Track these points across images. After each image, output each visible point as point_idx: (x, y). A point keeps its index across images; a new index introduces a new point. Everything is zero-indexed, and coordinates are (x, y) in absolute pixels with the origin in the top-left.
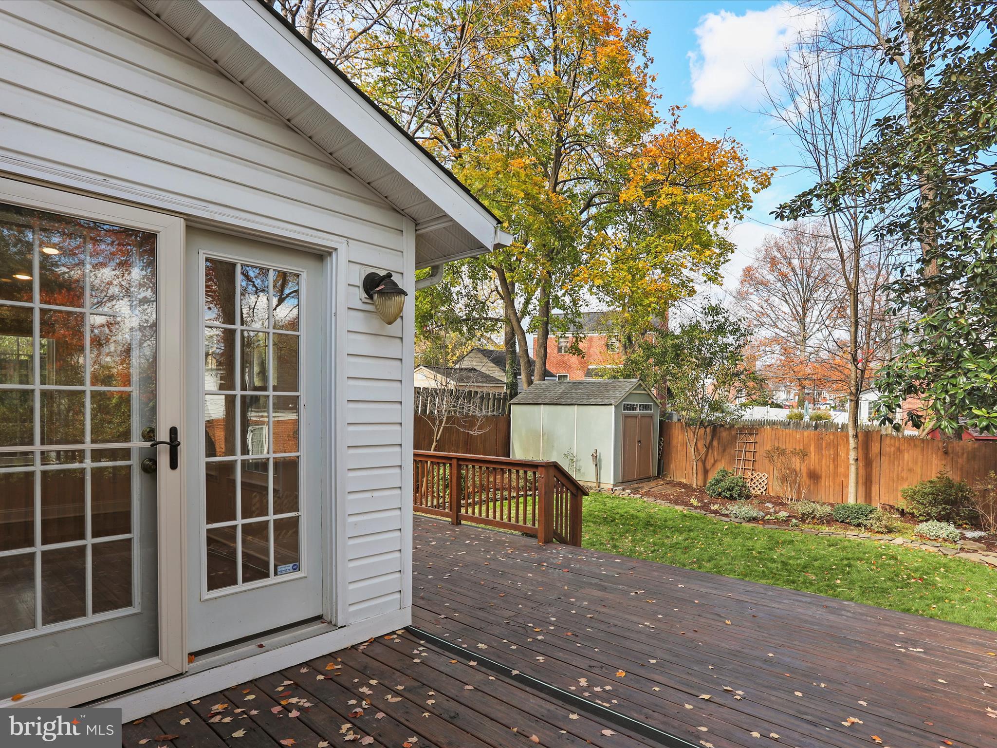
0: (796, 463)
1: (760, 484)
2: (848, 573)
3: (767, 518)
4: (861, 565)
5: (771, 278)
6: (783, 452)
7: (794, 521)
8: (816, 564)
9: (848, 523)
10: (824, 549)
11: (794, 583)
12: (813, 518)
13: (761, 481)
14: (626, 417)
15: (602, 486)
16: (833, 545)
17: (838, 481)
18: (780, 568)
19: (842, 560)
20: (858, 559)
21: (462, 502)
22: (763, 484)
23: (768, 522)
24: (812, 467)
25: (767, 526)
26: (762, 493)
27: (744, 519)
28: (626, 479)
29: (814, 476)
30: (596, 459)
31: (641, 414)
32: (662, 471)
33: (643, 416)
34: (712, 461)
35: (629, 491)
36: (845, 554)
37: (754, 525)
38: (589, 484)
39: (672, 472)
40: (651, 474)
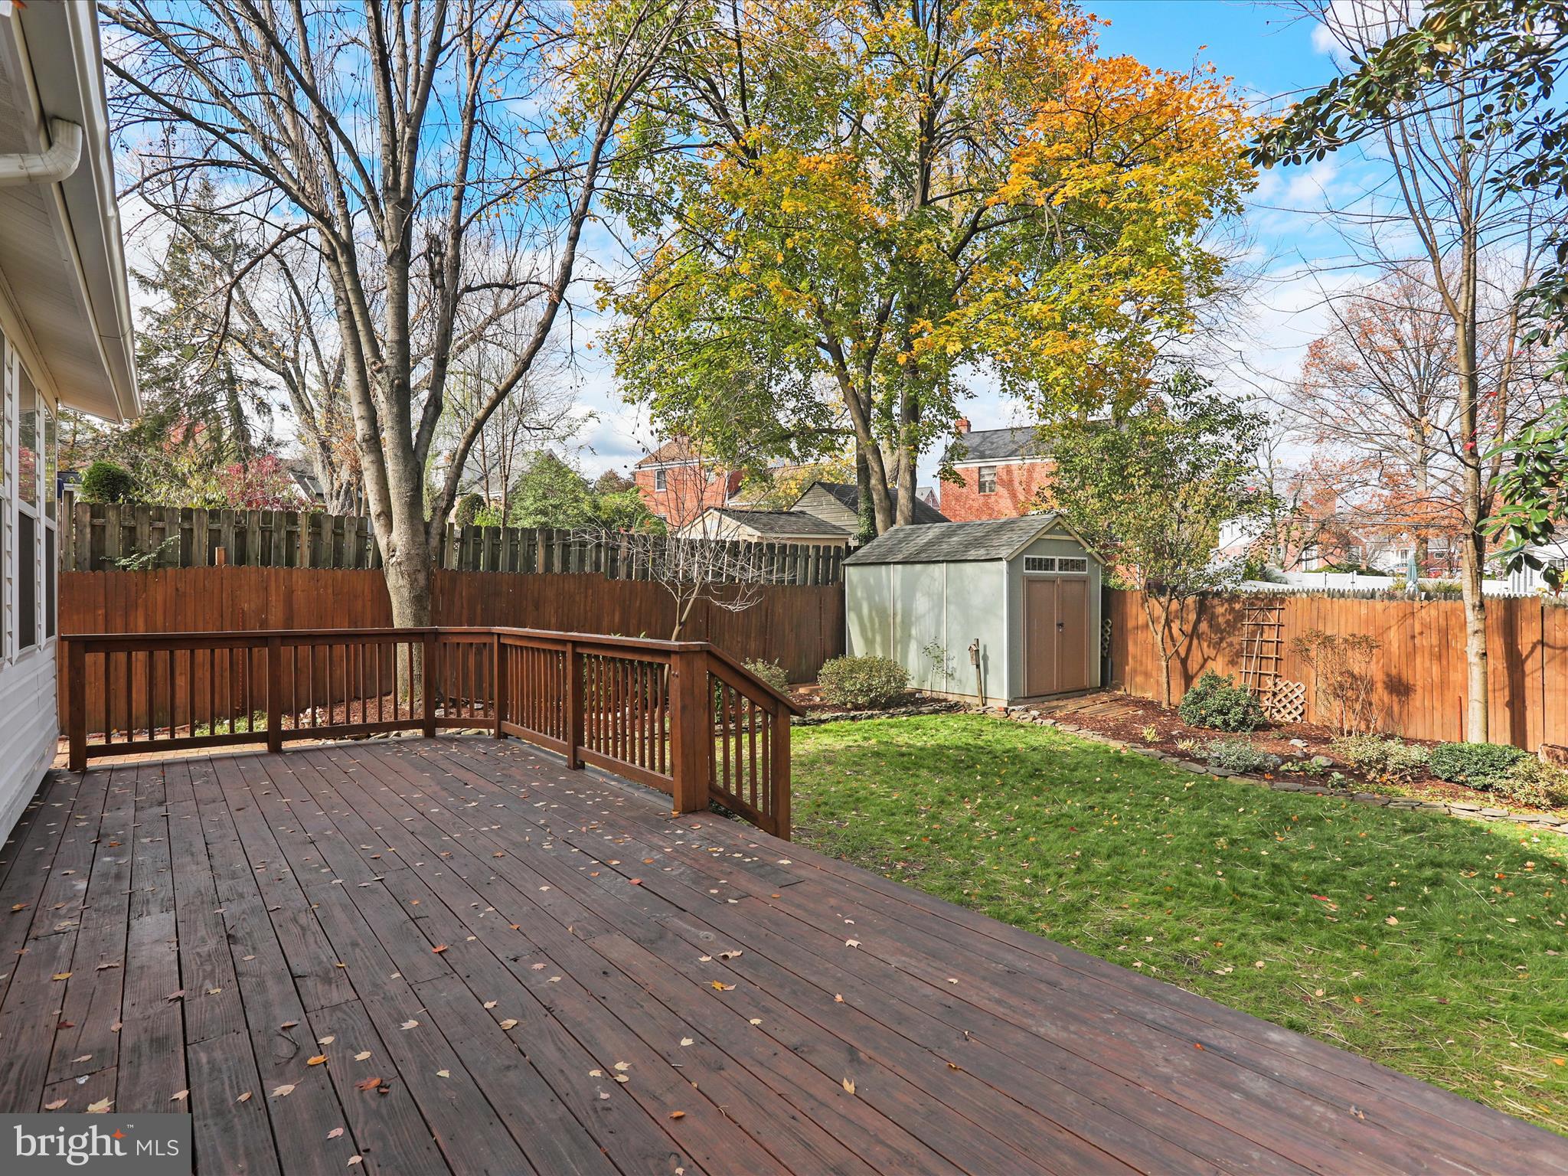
0: (1357, 663)
1: (1291, 702)
2: (1426, 900)
3: (1284, 768)
4: (1465, 882)
5: (1356, 358)
6: (1327, 641)
7: (1337, 775)
8: (1355, 873)
9: (1462, 783)
10: (1388, 839)
11: (1278, 919)
12: (1384, 770)
13: (1292, 697)
14: (1031, 581)
15: (990, 703)
16: (1412, 831)
17: (1451, 696)
18: (1262, 879)
19: (1421, 866)
20: (1462, 866)
21: (717, 727)
22: (1297, 703)
23: (1285, 776)
24: (1394, 672)
25: (1277, 785)
26: (1295, 719)
27: (1234, 768)
28: (1033, 693)
29: (1399, 688)
30: (979, 657)
31: (1062, 576)
32: (1110, 677)
33: (1066, 580)
34: (1201, 661)
35: (1035, 713)
36: (1435, 851)
37: (1252, 782)
38: (968, 700)
39: (1128, 678)
40: (1086, 684)
